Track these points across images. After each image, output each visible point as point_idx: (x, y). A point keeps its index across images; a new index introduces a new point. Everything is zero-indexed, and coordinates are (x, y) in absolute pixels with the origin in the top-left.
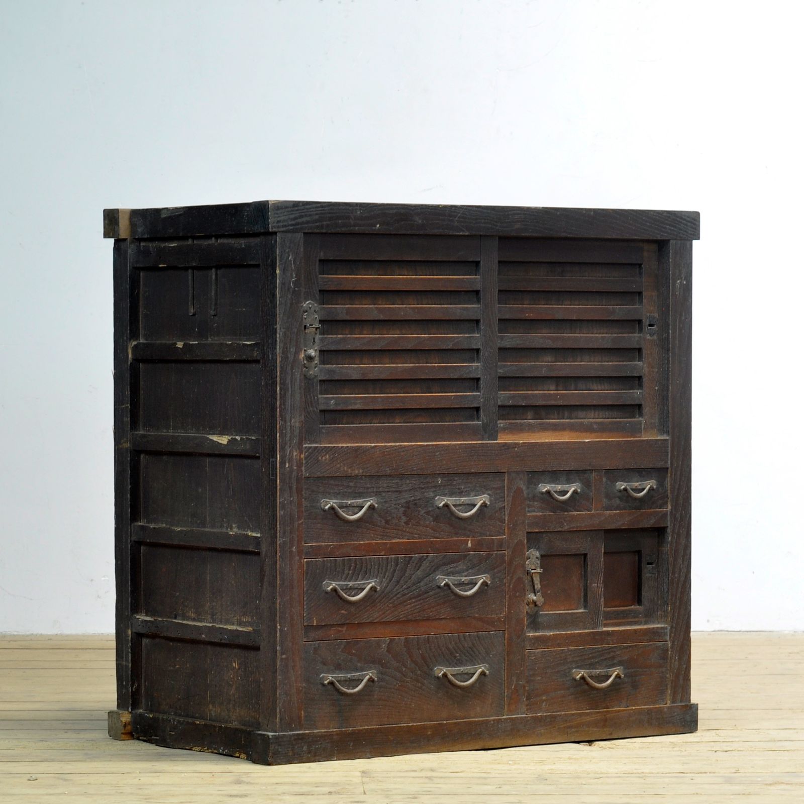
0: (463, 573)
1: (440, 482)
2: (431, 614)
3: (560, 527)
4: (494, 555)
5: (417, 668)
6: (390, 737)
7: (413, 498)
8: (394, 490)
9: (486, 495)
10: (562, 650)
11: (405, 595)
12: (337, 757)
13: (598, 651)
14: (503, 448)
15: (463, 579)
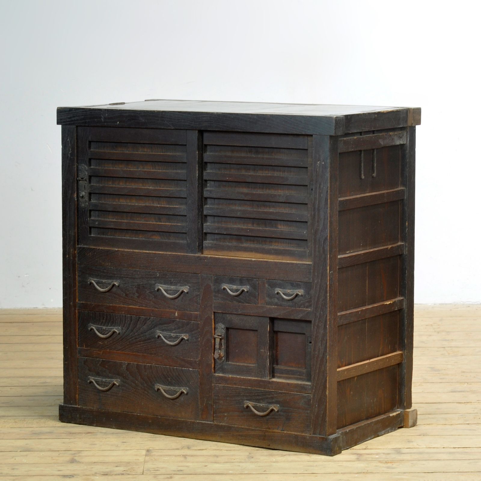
0: (172, 331)
1: (158, 275)
2: (153, 352)
3: (236, 311)
4: (192, 323)
5: (145, 383)
6: (127, 419)
7: (142, 283)
8: (130, 277)
9: (187, 287)
10: (237, 387)
11: (136, 339)
12: (96, 424)
13: (262, 392)
14: (197, 259)
15: (172, 334)
